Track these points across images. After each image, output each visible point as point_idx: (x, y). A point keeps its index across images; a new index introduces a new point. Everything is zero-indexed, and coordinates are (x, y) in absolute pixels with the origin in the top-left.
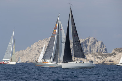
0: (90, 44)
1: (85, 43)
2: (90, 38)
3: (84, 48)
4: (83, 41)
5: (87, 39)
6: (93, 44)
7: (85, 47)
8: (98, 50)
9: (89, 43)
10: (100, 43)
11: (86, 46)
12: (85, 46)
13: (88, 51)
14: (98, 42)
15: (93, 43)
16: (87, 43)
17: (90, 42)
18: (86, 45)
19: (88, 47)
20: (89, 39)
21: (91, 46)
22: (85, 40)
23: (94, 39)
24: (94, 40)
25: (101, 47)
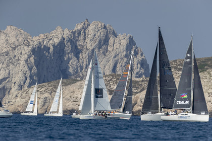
0: (90, 45)
1: (73, 41)
2: (88, 25)
3: (69, 59)
4: (65, 36)
5: (79, 27)
6: (100, 46)
7: (72, 55)
8: (118, 65)
9: (88, 40)
10: (124, 43)
11: (77, 52)
12: (72, 51)
13: (81, 70)
14: (117, 40)
15: (100, 41)
16: (78, 43)
17: (90, 37)
18: (76, 47)
19: (84, 56)
20: (85, 29)
21: (93, 50)
22: (74, 33)
23: (105, 27)
24: (102, 32)
25: (126, 56)
